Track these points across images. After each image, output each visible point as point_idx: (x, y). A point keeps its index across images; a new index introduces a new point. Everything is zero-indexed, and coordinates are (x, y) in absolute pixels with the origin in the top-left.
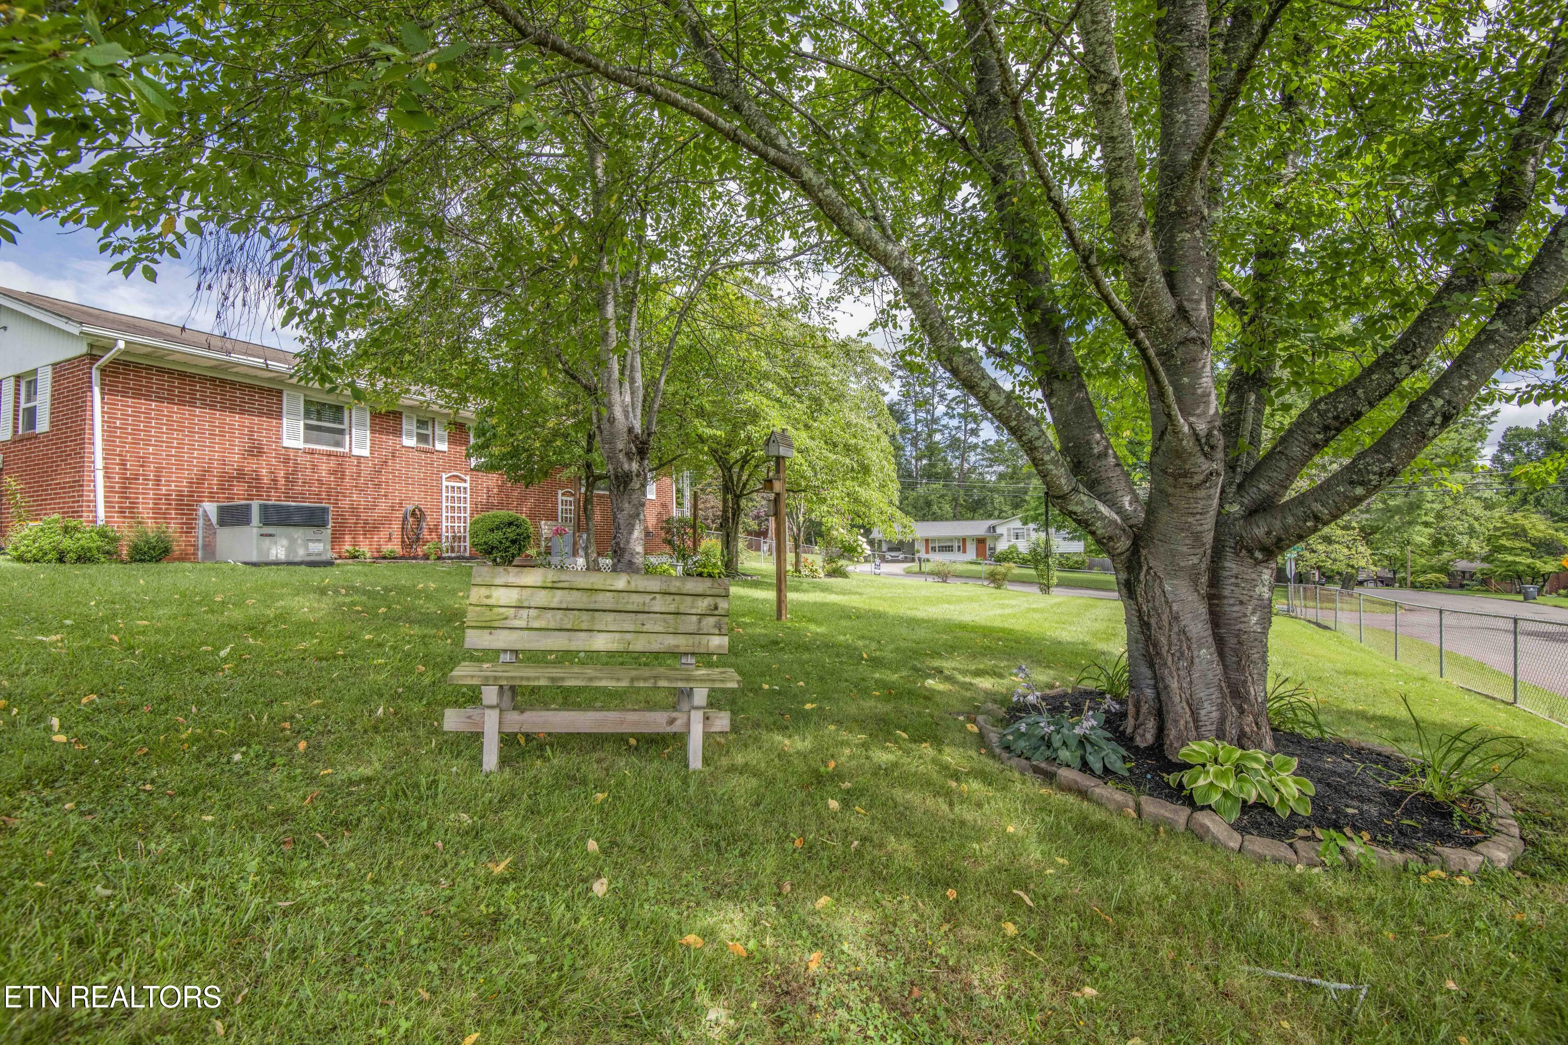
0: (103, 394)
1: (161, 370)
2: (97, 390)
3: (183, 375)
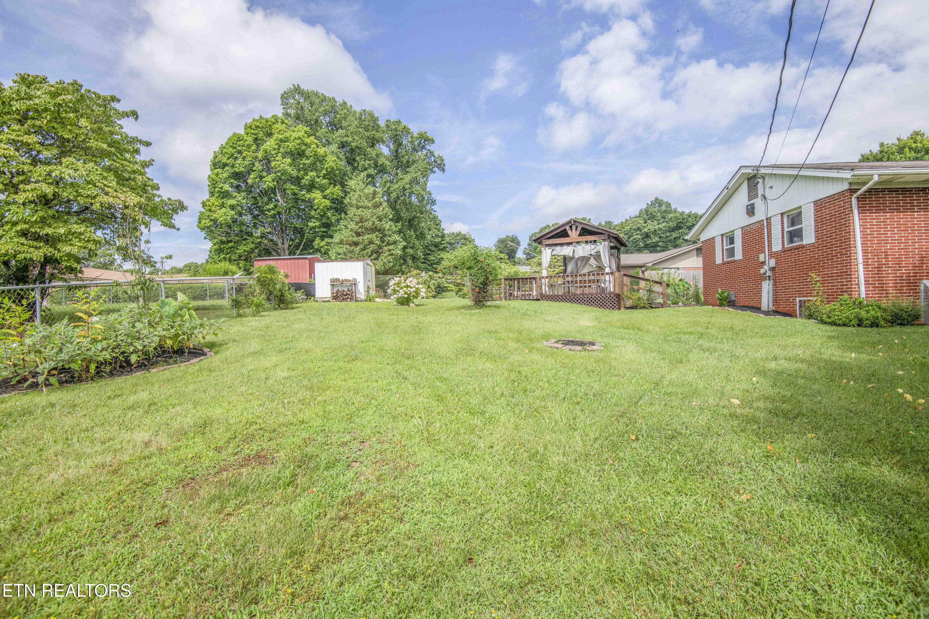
2: (856, 211)
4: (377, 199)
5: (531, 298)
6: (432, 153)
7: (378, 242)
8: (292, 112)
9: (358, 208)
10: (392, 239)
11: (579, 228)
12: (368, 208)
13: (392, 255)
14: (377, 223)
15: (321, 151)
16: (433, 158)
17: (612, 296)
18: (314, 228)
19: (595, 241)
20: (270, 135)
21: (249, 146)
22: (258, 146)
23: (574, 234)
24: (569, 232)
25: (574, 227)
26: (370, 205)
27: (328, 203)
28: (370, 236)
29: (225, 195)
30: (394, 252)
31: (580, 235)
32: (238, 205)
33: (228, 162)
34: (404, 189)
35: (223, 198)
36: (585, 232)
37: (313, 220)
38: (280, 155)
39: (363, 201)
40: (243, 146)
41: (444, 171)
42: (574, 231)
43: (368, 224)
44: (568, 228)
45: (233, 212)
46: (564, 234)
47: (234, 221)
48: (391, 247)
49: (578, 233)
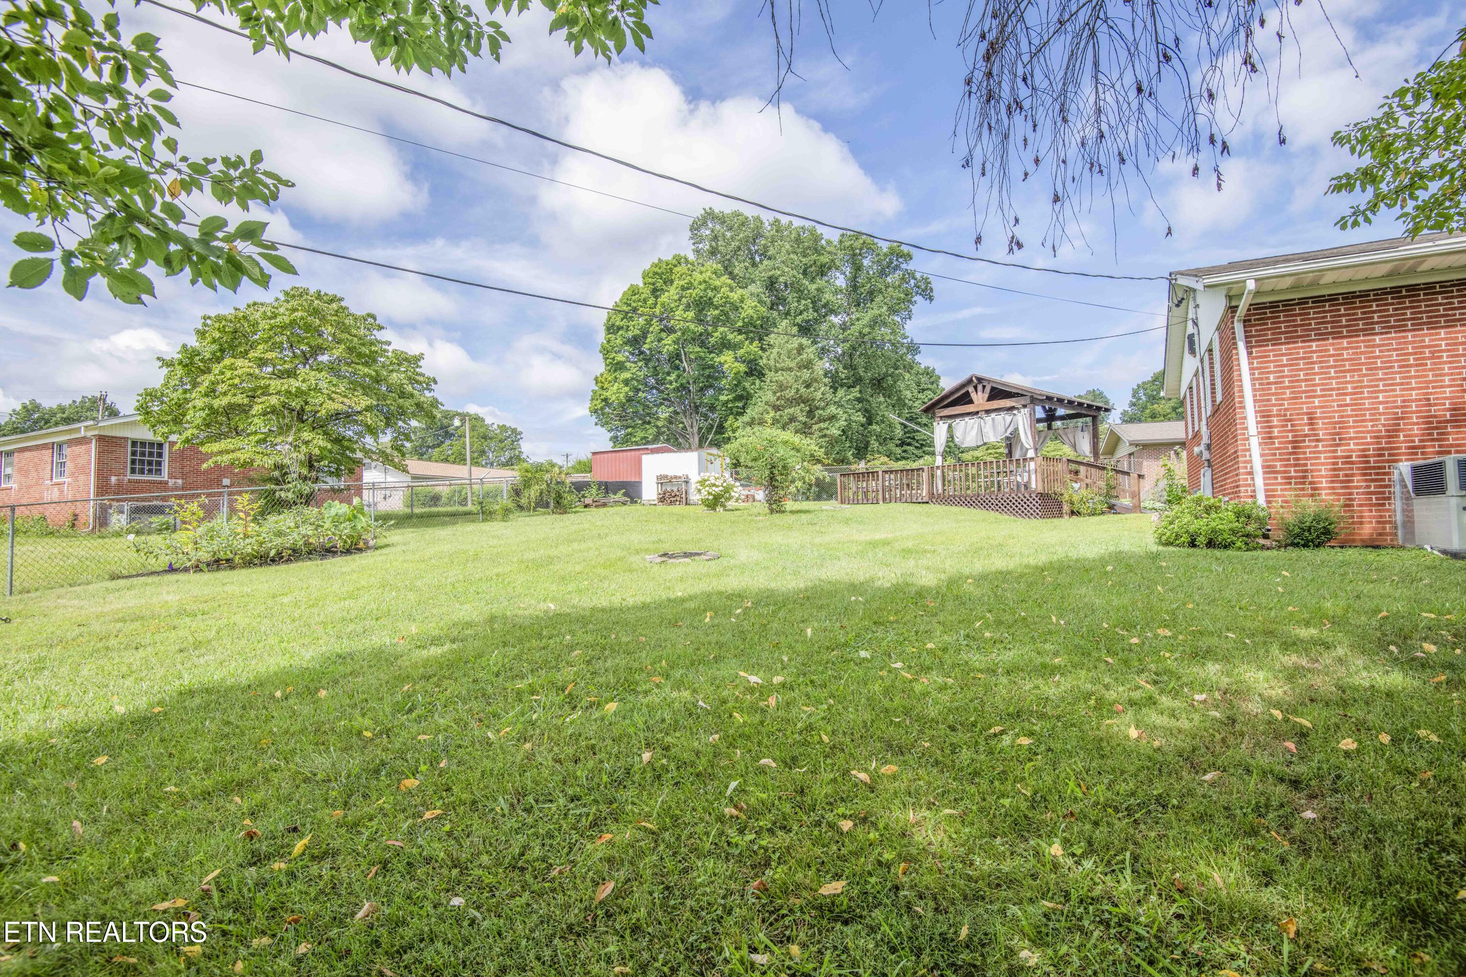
0: (1249, 347)
1: (1319, 300)
2: (1241, 345)
3: (1349, 298)
4: (805, 356)
5: (920, 500)
6: (912, 275)
7: (803, 419)
8: (705, 246)
9: (776, 371)
10: (825, 413)
11: (988, 389)
12: (790, 369)
13: (825, 436)
14: (803, 390)
15: (735, 296)
16: (912, 282)
17: (1033, 496)
18: (727, 402)
19: (1012, 408)
20: (669, 282)
21: (645, 301)
22: (656, 297)
23: (979, 398)
24: (973, 396)
25: (980, 387)
26: (793, 365)
27: (743, 368)
28: (791, 411)
29: (619, 367)
30: (828, 432)
31: (989, 399)
32: (633, 379)
33: (622, 324)
34: (862, 335)
35: (615, 371)
36: (997, 393)
37: (725, 392)
38: (681, 307)
39: (784, 361)
40: (639, 301)
41: (931, 299)
42: (980, 393)
43: (790, 393)
44: (971, 389)
45: (627, 389)
46: (966, 399)
47: (629, 400)
48: (822, 425)
49: (986, 396)
